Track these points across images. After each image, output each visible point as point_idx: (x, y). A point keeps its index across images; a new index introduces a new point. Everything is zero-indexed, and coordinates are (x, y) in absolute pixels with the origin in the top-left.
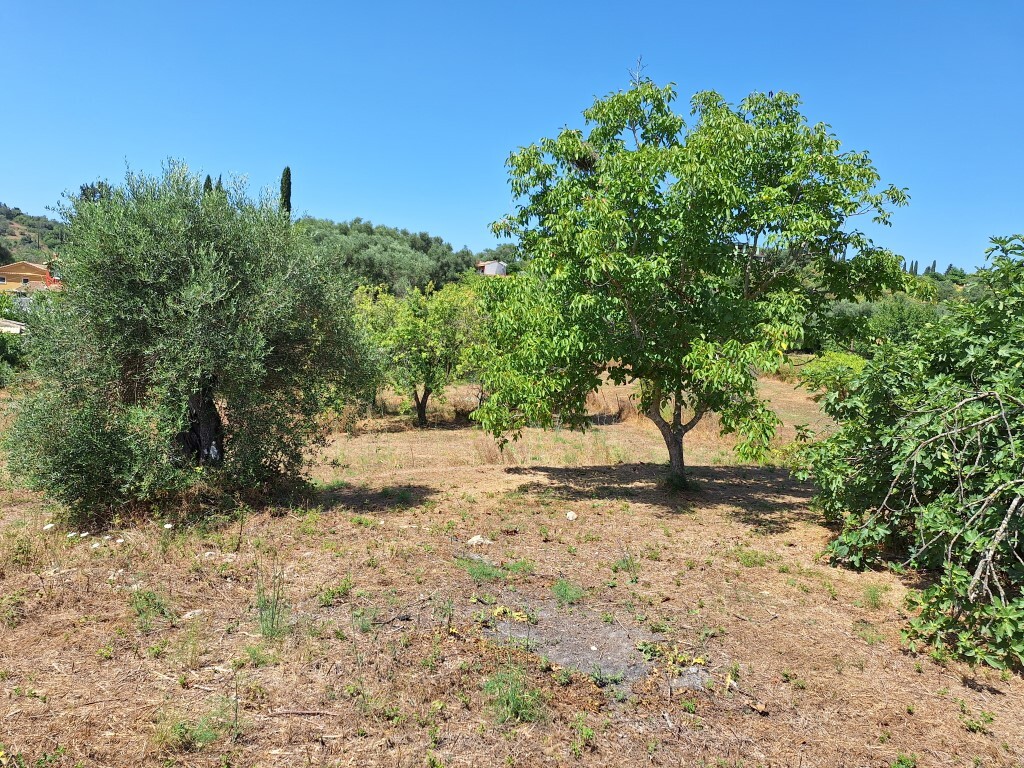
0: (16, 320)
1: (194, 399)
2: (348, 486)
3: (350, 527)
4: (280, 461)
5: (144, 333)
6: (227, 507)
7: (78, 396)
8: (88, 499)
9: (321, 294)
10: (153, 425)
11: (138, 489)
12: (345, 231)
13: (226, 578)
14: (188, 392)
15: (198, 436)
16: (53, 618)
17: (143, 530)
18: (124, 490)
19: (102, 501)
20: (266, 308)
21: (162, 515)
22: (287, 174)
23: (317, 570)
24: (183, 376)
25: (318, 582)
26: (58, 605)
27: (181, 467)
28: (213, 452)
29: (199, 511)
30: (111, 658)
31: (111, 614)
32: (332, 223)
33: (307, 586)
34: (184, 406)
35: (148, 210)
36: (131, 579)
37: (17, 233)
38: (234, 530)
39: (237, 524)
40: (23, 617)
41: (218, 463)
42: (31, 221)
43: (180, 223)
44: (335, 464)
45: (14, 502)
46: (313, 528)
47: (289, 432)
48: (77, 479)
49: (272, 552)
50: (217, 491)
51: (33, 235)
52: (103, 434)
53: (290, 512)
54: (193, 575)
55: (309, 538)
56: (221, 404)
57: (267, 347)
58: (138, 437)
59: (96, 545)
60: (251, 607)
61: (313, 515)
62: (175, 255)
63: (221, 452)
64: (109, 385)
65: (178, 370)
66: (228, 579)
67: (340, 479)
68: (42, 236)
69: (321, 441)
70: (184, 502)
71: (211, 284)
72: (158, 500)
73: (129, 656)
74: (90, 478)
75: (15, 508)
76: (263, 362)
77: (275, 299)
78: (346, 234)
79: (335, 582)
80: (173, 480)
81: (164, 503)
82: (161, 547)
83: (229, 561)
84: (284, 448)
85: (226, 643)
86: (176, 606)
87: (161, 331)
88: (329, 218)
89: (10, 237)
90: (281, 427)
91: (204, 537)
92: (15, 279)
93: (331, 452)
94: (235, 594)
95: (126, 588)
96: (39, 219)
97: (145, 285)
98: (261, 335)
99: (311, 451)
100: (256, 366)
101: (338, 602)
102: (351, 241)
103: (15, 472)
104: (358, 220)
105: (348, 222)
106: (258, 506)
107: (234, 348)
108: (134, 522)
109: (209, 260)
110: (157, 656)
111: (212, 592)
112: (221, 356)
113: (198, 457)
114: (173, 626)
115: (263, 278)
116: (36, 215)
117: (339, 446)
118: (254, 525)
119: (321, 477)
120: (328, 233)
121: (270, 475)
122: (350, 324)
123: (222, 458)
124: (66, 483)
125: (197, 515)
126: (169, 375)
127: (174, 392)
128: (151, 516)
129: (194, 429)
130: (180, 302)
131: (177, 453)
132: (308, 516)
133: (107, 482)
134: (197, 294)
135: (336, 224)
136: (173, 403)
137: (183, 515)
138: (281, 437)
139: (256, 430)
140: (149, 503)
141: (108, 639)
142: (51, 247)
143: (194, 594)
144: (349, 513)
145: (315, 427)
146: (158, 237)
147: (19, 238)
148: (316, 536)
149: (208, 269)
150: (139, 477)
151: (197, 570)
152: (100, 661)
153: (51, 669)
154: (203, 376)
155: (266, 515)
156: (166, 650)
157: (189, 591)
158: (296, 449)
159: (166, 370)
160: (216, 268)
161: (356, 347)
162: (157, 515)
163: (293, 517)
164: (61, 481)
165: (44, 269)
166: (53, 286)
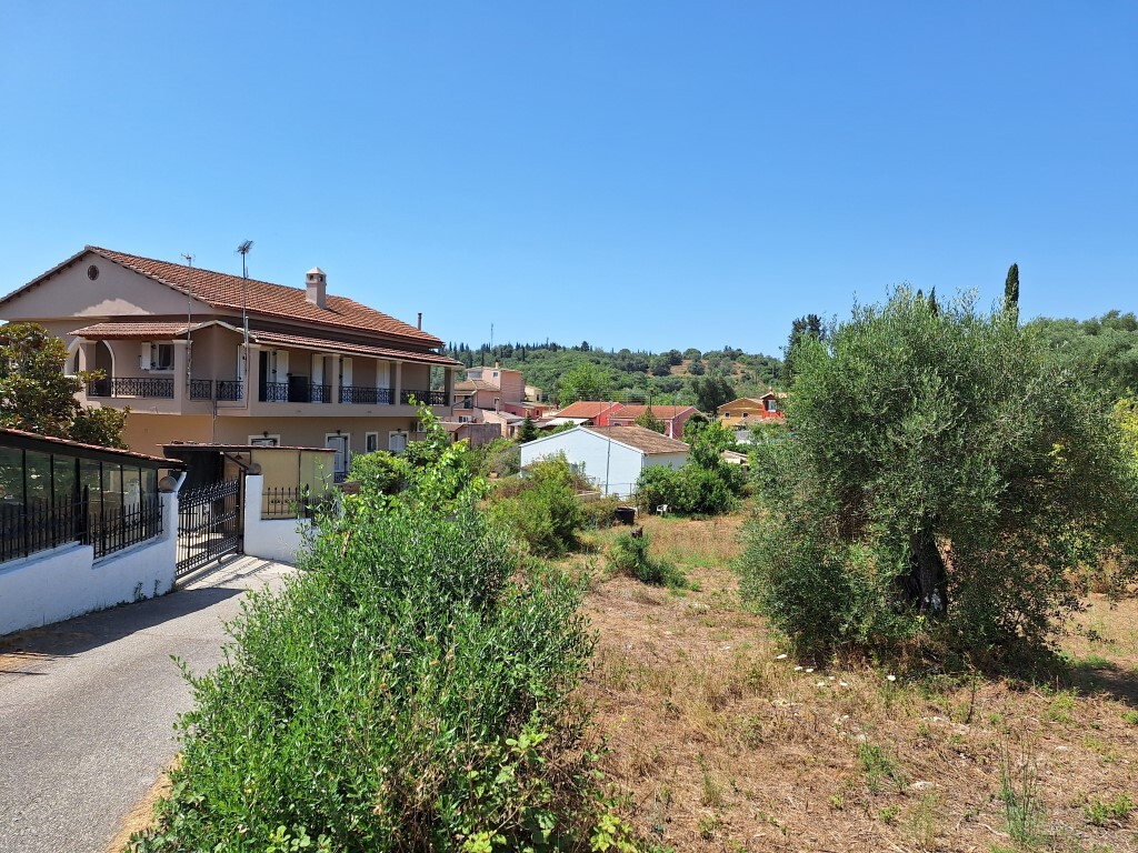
0: (737, 451)
1: (915, 540)
2: (1112, 668)
3: (1122, 726)
4: (1017, 622)
5: (863, 467)
6: (954, 668)
7: (800, 529)
8: (807, 634)
9: (1071, 416)
10: (871, 565)
11: (856, 631)
12: (1093, 329)
13: (959, 752)
14: (909, 530)
15: (918, 581)
16: (785, 749)
17: (862, 676)
18: (843, 628)
19: (820, 638)
20: (999, 437)
21: (881, 664)
22: (1014, 274)
23: (1079, 773)
24: (903, 513)
25: (1078, 788)
26: (789, 738)
27: (900, 614)
28: (936, 600)
29: (921, 666)
30: (841, 809)
31: (839, 761)
32: (1075, 322)
33: (1065, 791)
34: (906, 546)
35: (868, 341)
36: (856, 728)
37: (739, 371)
38: (964, 696)
39: (966, 691)
40: (761, 741)
41: (940, 614)
42: (749, 360)
43: (901, 351)
44: (1093, 636)
45: (740, 625)
46: (1067, 715)
47: (1029, 587)
48: (798, 611)
49: (1014, 735)
50: (943, 648)
51: (751, 372)
52: (823, 568)
53: (1033, 689)
54: (921, 739)
55: (1062, 727)
56: (945, 546)
57: (1000, 483)
58: (858, 575)
59: (821, 684)
60: (993, 796)
61: (1065, 699)
62: (895, 385)
63: (945, 602)
64: (828, 520)
65: (899, 508)
66: (962, 755)
67: (1099, 655)
68: (758, 372)
69: (1071, 603)
70: (904, 653)
71: (935, 413)
72: (876, 646)
73: (858, 812)
74: (809, 611)
75: (742, 630)
76: (997, 501)
77: (1010, 424)
78: (1095, 334)
79: (1107, 795)
80: (893, 626)
81: (883, 650)
82: (884, 700)
83: (963, 733)
84: (1022, 606)
85: (965, 832)
86: (904, 771)
87: (880, 465)
88: (1071, 317)
89: (733, 376)
90: (1018, 580)
91: (928, 698)
92: (737, 414)
93: (1087, 620)
94: (971, 776)
95: (852, 737)
96: (756, 356)
97: (865, 417)
98: (993, 469)
99: (1057, 614)
100: (988, 505)
101: (1113, 824)
102: (1103, 342)
103: (745, 596)
104: (1113, 314)
105: (1098, 318)
106: (992, 674)
107: (961, 484)
108: (851, 665)
109: (932, 387)
110: (888, 821)
111: (943, 765)
112: (946, 493)
113: (918, 606)
114: (903, 793)
115: (995, 402)
116: (753, 354)
117: (1097, 611)
118: (988, 695)
119: (1074, 650)
120: (1069, 336)
121: (1007, 638)
122: (1114, 452)
123: (945, 608)
124: (788, 614)
125: (918, 671)
126: (889, 511)
127: (893, 530)
128: (869, 662)
129: (915, 572)
130: (900, 434)
131: (896, 597)
132: (1057, 698)
133: (826, 618)
134: (919, 425)
135: (1080, 322)
136: (893, 542)
137: (904, 667)
138: (1019, 592)
139: (988, 581)
140: (866, 648)
141: (838, 787)
142: (766, 381)
143: (924, 762)
144: (1119, 706)
145: (1064, 585)
146: (879, 366)
147: (740, 376)
148: (1072, 726)
149: (931, 397)
150: (858, 619)
151: (925, 736)
152: (832, 809)
153: (788, 802)
154: (926, 514)
155: (1002, 686)
156: (897, 818)
157: (919, 757)
158: (1038, 610)
159: (886, 506)
160: (941, 394)
161: (1122, 482)
162: (876, 662)
163: (1037, 697)
164: (783, 610)
165: (761, 402)
166: (768, 418)
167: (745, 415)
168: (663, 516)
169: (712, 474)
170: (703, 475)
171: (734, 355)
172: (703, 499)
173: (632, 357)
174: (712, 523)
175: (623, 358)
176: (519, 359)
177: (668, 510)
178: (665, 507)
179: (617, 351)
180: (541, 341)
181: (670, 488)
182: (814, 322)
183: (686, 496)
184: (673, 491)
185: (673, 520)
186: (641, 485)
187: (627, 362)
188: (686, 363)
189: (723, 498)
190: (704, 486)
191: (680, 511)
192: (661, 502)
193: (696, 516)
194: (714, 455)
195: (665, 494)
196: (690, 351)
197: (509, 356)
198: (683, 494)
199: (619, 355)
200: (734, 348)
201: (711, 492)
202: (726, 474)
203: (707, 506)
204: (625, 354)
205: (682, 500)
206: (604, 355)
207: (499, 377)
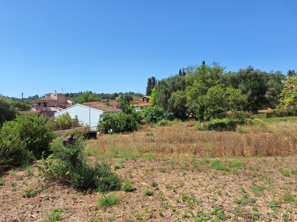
92: (135, 104)
165: (142, 100)
166: (144, 104)
167: (138, 104)
168: (111, 134)
169: (130, 116)
170: (126, 116)
171: (132, 94)
172: (127, 125)
173: (105, 95)
174: (132, 135)
175: (102, 95)
176: (71, 97)
177: (113, 132)
178: (112, 130)
179: (100, 93)
180: (78, 92)
181: (113, 122)
182: (154, 78)
183: (120, 124)
184: (114, 123)
185: (115, 135)
186: (101, 122)
187: (103, 96)
188: (120, 96)
189: (135, 124)
190: (127, 120)
191: (117, 131)
192: (110, 128)
193: (125, 133)
194: (130, 109)
195: (111, 124)
196: (120, 93)
197: (68, 96)
198: (119, 124)
199: (101, 94)
200: (132, 92)
201: (130, 123)
202: (135, 116)
203: (129, 128)
204: (102, 94)
205: (119, 126)
206: (96, 95)
207: (56, 96)
